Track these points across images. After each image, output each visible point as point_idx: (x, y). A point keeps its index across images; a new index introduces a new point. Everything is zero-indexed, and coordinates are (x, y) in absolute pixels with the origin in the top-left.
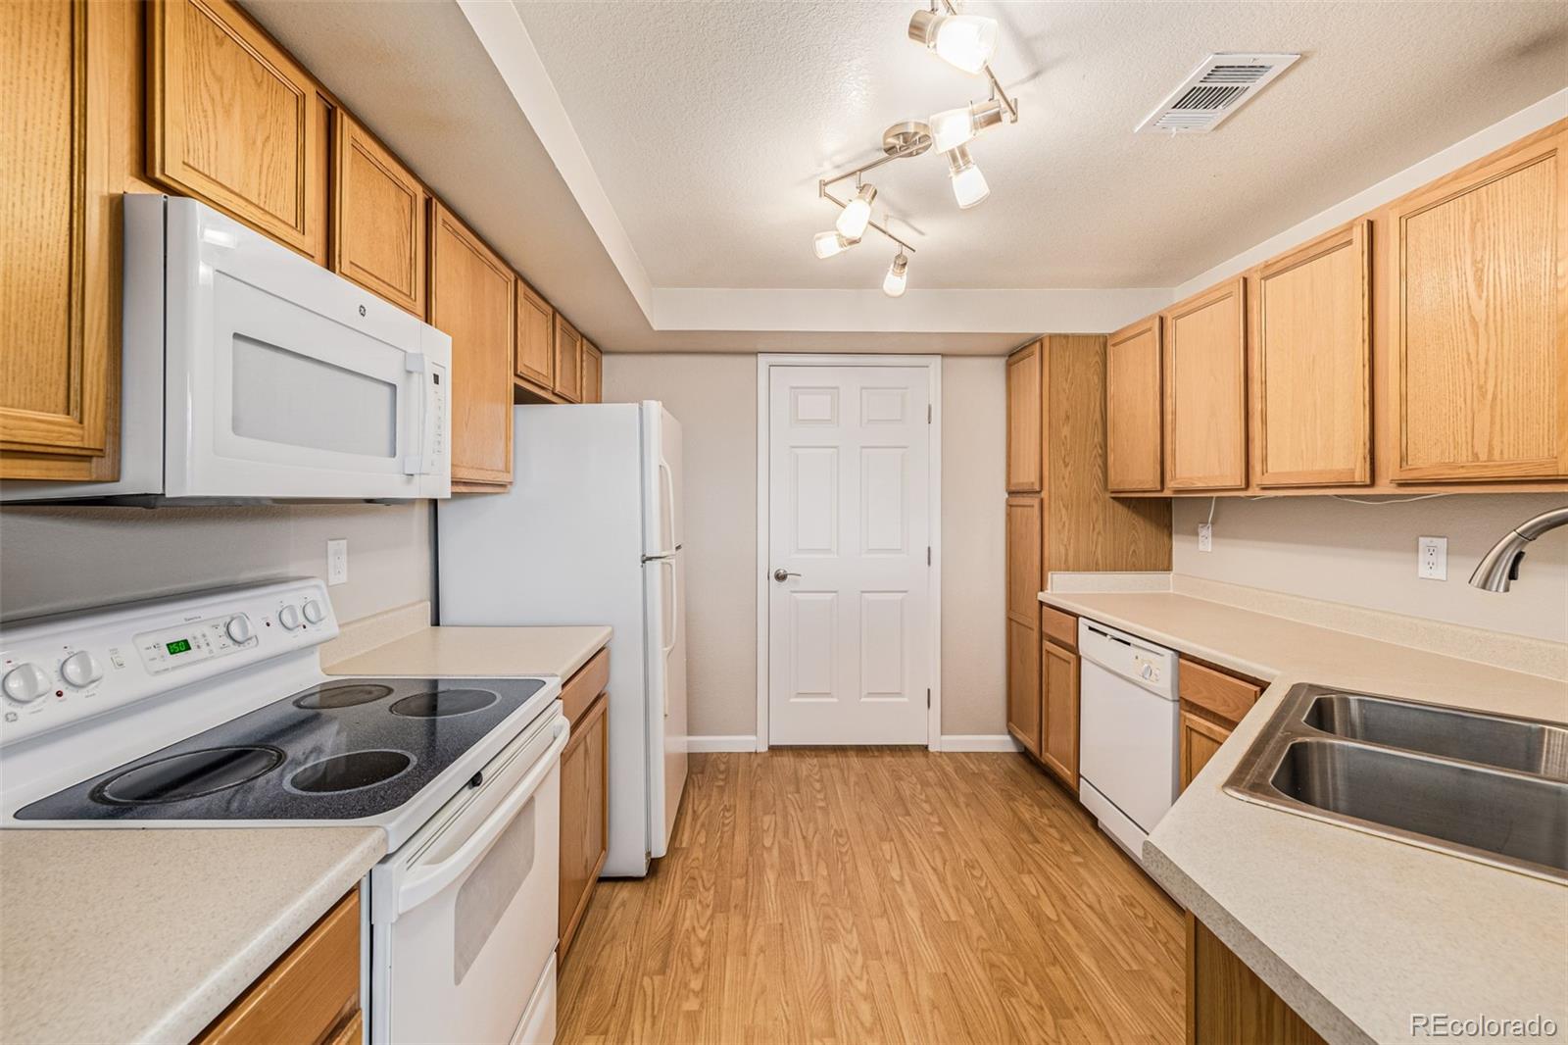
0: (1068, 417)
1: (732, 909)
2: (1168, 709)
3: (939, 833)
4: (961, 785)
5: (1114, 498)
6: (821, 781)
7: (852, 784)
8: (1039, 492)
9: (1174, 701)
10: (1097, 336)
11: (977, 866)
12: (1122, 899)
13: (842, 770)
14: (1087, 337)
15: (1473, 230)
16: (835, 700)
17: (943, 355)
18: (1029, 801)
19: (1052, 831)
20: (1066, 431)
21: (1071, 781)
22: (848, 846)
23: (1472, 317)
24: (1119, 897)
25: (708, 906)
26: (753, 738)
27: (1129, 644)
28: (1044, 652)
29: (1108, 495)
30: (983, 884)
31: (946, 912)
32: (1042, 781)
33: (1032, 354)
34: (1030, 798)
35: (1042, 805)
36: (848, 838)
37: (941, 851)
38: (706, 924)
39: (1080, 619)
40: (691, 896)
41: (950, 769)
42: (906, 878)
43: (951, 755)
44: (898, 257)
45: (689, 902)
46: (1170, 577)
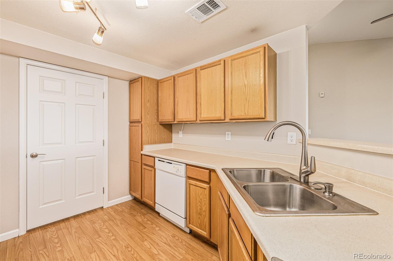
0: (149, 101)
2: (184, 179)
3: (114, 239)
4: (117, 217)
5: (160, 124)
7: (73, 233)
8: (141, 122)
9: (185, 177)
10: (156, 80)
11: (129, 246)
12: (172, 236)
13: (68, 229)
14: (154, 79)
15: (245, 65)
16: (64, 201)
17: (108, 77)
18: (140, 215)
19: (149, 222)
20: (148, 105)
21: (153, 205)
23: (245, 84)
24: (171, 235)
26: (17, 230)
27: (171, 163)
28: (143, 169)
29: (158, 123)
30: (133, 253)
32: (142, 206)
33: (139, 81)
34: (140, 213)
35: (144, 215)
37: (115, 247)
39: (155, 158)
41: (112, 213)
43: (112, 207)
44: (100, 28)
46: (172, 144)
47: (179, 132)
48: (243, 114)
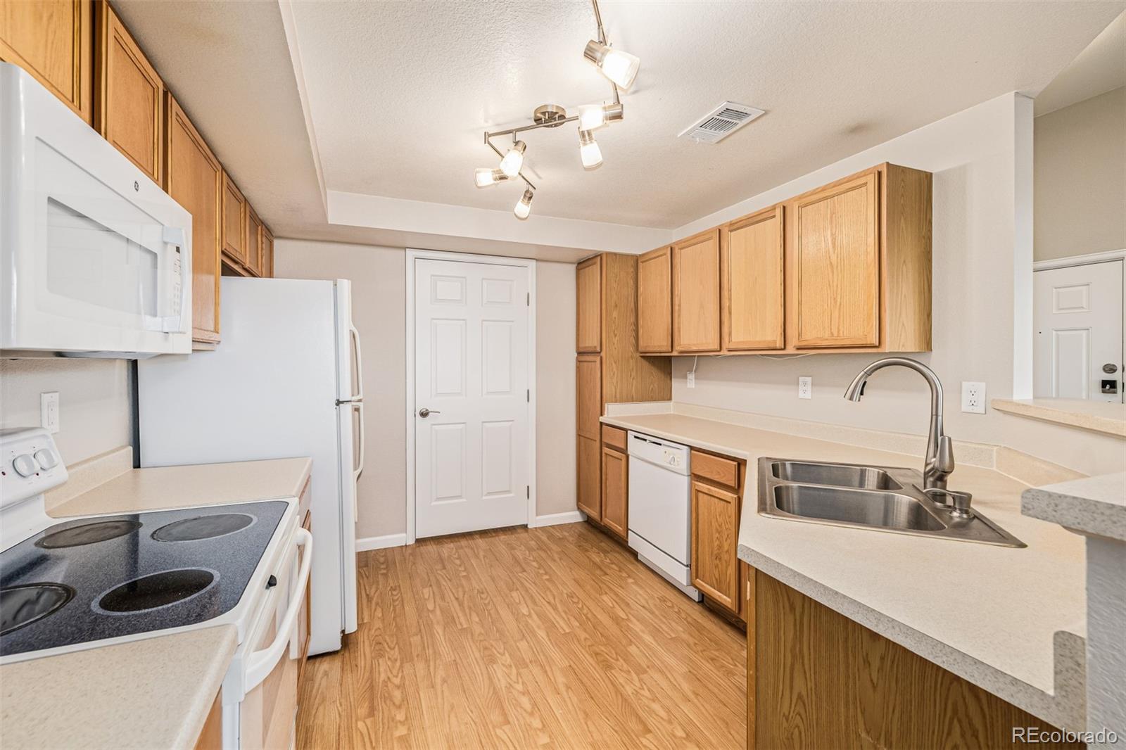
0: (616, 306)
1: (416, 658)
2: (684, 481)
3: (547, 580)
4: (554, 547)
5: (642, 357)
6: (459, 558)
7: (482, 557)
8: (600, 353)
9: (688, 476)
10: (633, 256)
11: (574, 596)
12: (660, 599)
13: (472, 549)
14: (627, 256)
15: (831, 217)
16: (464, 500)
17: (537, 260)
18: (597, 551)
19: (613, 566)
20: (615, 314)
21: (623, 534)
22: (489, 598)
23: (831, 263)
24: (657, 597)
25: (396, 660)
26: (404, 535)
27: (660, 444)
28: (603, 455)
29: (639, 355)
30: (580, 606)
31: (562, 628)
32: (601, 536)
33: (595, 263)
34: (596, 548)
35: (605, 552)
36: (488, 593)
37: (551, 591)
38: (398, 673)
39: (629, 432)
40: (382, 656)
41: (544, 538)
42: (532, 611)
43: (543, 529)
44: (527, 191)
45: (381, 661)
46: (671, 404)
47: (688, 375)
48: (827, 335)
